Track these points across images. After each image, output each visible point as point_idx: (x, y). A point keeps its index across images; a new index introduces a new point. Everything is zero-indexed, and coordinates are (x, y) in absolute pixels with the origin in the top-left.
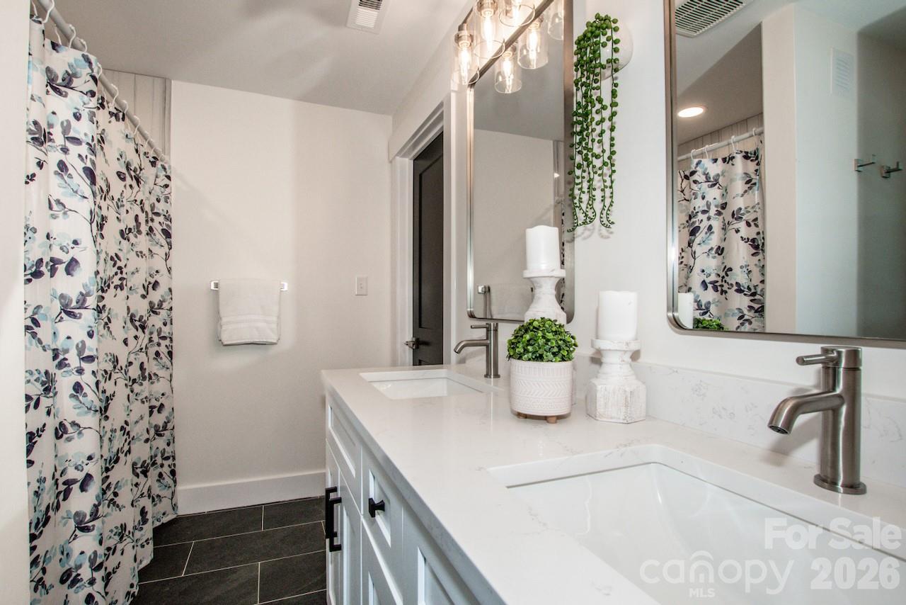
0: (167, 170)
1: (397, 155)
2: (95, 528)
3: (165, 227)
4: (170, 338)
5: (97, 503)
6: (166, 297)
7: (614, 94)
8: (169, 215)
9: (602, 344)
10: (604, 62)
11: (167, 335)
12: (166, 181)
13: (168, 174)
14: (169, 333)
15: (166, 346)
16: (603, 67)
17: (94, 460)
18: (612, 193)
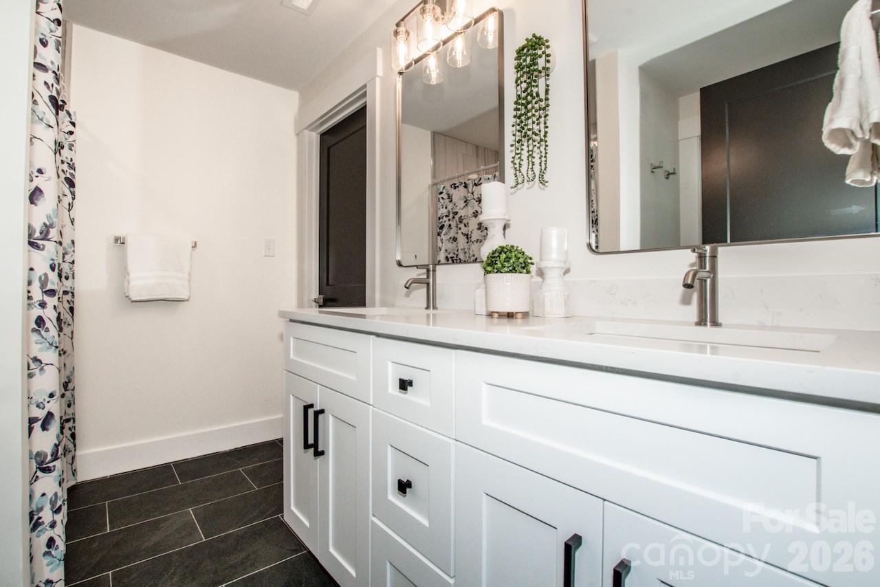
0: (72, 116)
1: (306, 128)
2: (56, 468)
3: (68, 176)
4: (72, 293)
5: (57, 443)
6: (69, 250)
7: (547, 91)
8: (73, 164)
9: (544, 264)
10: (540, 68)
11: (69, 289)
12: (71, 128)
13: (73, 120)
14: (71, 287)
15: (68, 301)
16: (540, 72)
17: (55, 398)
18: (546, 161)
